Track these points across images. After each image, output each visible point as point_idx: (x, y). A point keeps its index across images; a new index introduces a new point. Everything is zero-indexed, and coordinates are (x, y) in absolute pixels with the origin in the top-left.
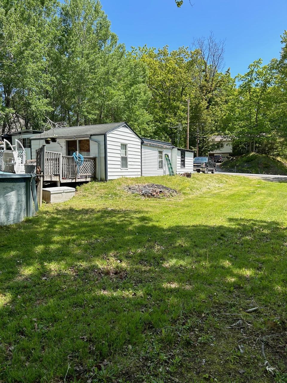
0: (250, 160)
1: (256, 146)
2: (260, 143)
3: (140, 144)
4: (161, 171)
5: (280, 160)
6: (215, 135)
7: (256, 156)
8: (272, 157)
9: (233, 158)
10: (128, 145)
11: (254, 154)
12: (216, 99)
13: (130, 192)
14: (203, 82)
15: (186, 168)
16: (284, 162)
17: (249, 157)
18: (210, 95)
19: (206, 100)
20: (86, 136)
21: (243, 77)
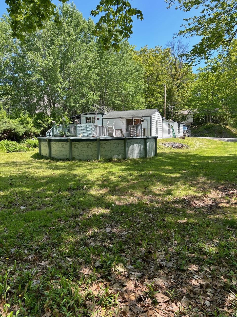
0: (208, 128)
1: (212, 118)
2: (214, 116)
3: (162, 120)
4: (169, 135)
5: (228, 128)
6: (184, 110)
7: (212, 125)
8: (223, 125)
9: (195, 127)
10: (158, 121)
11: (211, 124)
12: (183, 85)
13: (166, 147)
14: (173, 72)
15: (180, 133)
16: (231, 129)
17: (207, 126)
18: (179, 82)
19: (176, 85)
20: (140, 117)
21: (203, 69)
